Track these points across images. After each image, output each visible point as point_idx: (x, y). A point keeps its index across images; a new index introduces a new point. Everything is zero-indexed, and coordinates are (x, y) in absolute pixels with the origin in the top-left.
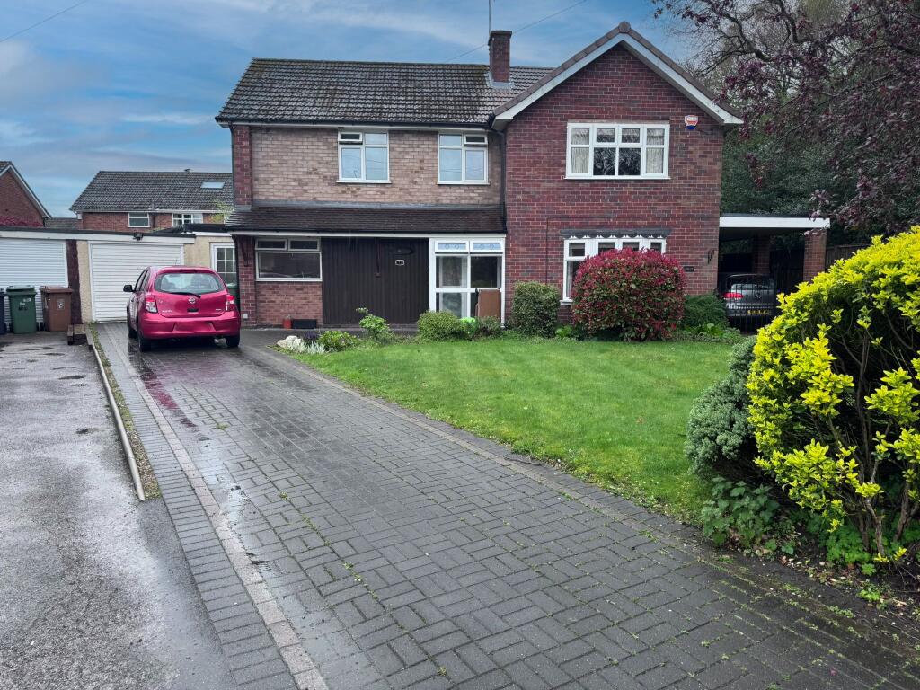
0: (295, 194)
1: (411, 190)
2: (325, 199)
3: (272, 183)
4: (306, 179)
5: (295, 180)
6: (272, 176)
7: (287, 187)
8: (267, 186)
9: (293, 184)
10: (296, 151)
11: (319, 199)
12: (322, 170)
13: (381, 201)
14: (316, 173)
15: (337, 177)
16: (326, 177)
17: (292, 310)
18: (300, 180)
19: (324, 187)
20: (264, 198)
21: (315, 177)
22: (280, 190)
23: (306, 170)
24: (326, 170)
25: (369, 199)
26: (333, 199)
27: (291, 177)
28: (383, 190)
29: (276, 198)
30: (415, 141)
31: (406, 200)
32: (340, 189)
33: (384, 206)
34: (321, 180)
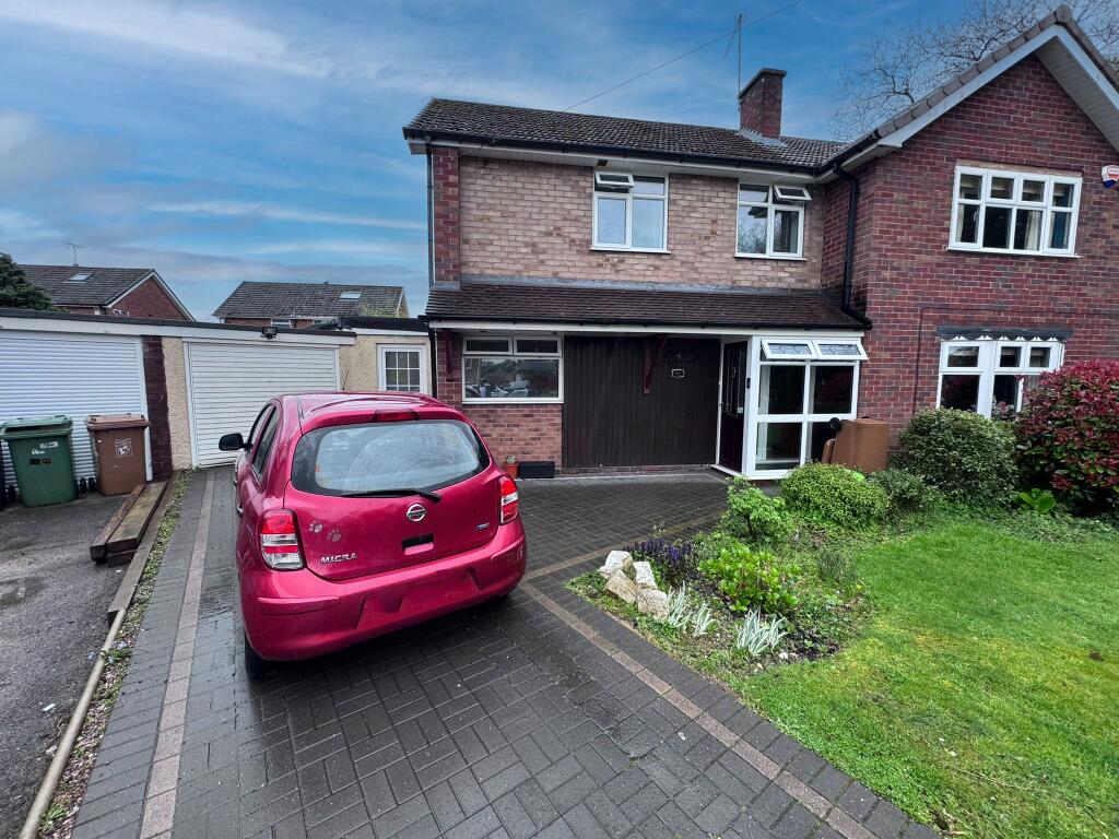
0: (526, 266)
1: (697, 265)
2: (572, 275)
3: (490, 248)
4: (543, 243)
5: (527, 245)
6: (491, 237)
7: (514, 256)
8: (483, 254)
9: (523, 250)
10: (530, 198)
11: (562, 275)
12: (570, 230)
13: (653, 279)
14: (558, 235)
15: (589, 242)
16: (573, 241)
17: (515, 448)
18: (534, 245)
19: (571, 256)
20: (476, 272)
21: (558, 240)
22: (502, 259)
23: (543, 229)
24: (574, 230)
25: (636, 277)
26: (583, 276)
27: (521, 239)
28: (657, 263)
29: (497, 272)
30: (706, 191)
31: (689, 280)
32: (594, 259)
33: (658, 288)
34: (567, 246)
